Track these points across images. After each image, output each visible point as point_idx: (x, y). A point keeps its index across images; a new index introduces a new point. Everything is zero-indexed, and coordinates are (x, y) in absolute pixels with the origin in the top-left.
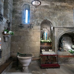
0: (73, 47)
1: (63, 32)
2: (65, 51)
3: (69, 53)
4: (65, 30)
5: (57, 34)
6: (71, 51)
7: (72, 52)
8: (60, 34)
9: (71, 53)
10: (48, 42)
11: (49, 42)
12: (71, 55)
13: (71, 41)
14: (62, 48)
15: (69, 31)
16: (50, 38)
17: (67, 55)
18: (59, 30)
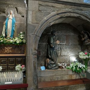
0: (80, 57)
1: (53, 13)
2: (60, 67)
3: (71, 73)
4: (60, 9)
5: (36, 19)
6: (76, 66)
7: (78, 69)
8: (45, 18)
9: (76, 72)
10: (16, 42)
11: (18, 42)
12: (75, 77)
13: (77, 43)
14: (52, 60)
15: (70, 12)
16: (21, 33)
17: (64, 79)
18: (41, 8)
